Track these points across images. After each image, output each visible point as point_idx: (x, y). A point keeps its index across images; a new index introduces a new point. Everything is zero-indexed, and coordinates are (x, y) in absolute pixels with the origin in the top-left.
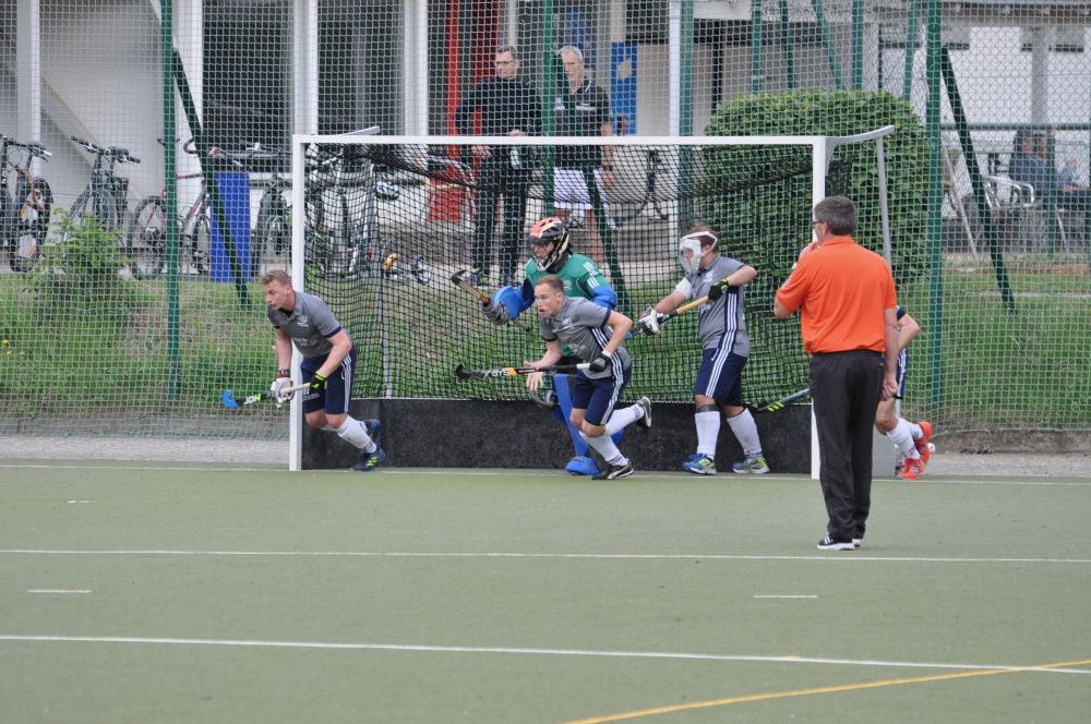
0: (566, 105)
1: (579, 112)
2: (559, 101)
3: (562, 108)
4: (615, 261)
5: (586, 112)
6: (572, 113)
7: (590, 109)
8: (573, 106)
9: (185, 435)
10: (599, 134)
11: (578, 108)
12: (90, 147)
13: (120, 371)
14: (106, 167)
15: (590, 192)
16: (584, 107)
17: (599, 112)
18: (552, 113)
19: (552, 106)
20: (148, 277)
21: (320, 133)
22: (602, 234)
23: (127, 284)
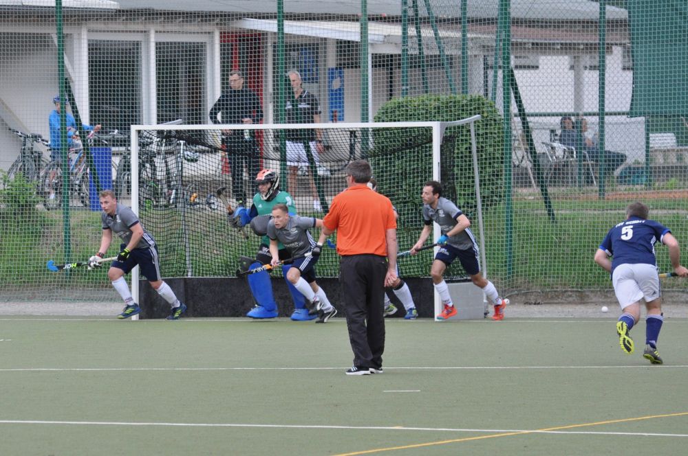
0: (293, 105)
1: (301, 109)
2: (288, 103)
3: (291, 107)
4: (323, 196)
5: (305, 109)
6: (297, 110)
7: (307, 106)
8: (297, 105)
9: (75, 300)
10: (313, 122)
11: (299, 106)
12: (20, 134)
13: (37, 263)
14: (29, 145)
15: (308, 156)
16: (303, 106)
17: (312, 109)
18: (286, 111)
19: (285, 106)
20: (52, 209)
21: (158, 123)
22: (315, 180)
23: (41, 213)
